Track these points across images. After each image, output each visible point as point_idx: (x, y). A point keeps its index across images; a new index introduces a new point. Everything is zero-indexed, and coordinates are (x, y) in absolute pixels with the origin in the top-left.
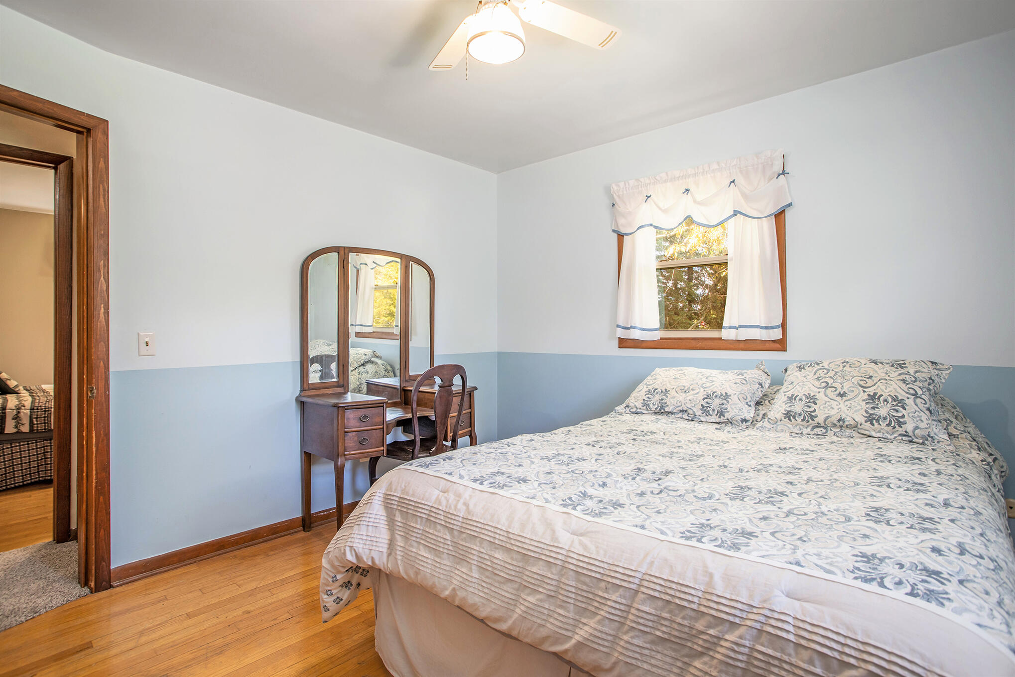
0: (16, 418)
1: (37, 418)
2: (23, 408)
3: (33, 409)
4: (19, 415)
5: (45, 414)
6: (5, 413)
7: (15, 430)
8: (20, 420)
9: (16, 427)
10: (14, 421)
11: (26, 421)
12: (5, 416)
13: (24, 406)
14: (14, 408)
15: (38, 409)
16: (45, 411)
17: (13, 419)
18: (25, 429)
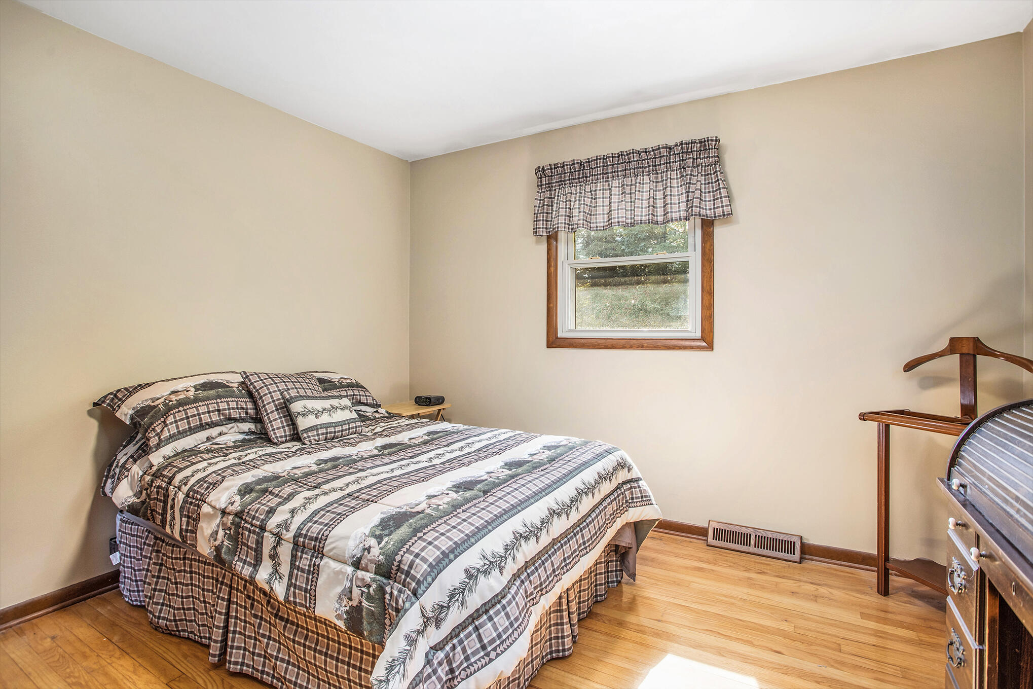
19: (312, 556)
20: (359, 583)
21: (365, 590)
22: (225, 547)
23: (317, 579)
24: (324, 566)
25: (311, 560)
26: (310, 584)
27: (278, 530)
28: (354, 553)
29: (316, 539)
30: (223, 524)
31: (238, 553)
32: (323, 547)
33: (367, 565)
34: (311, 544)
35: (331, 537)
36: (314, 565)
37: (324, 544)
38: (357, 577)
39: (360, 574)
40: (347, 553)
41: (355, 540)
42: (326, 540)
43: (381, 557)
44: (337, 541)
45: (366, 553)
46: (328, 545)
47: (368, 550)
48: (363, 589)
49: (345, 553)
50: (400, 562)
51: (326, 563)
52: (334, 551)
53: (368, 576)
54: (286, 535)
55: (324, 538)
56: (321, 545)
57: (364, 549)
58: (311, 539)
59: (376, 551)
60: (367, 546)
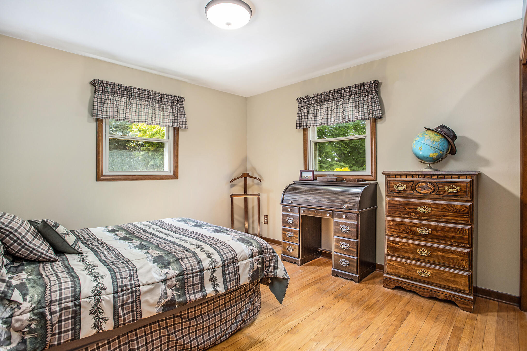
0: (95, 311)
1: (123, 305)
2: (103, 292)
3: (117, 292)
4: (99, 305)
5: (132, 296)
6: (79, 305)
7: (95, 331)
8: (101, 313)
9: (96, 326)
10: (92, 316)
11: (108, 313)
12: (80, 309)
13: (104, 289)
14: (91, 294)
15: (122, 291)
16: (132, 292)
17: (91, 314)
18: (108, 326)
19: (234, 265)
20: (256, 261)
21: (258, 262)
22: (176, 296)
23: (239, 271)
24: (240, 265)
25: (234, 267)
26: (236, 275)
27: (211, 266)
28: (249, 254)
29: (233, 258)
30: (168, 286)
31: (187, 293)
32: (237, 259)
33: (255, 254)
34: (231, 261)
35: (238, 254)
36: (236, 267)
37: (237, 257)
38: (254, 260)
39: (254, 258)
40: (247, 255)
41: (246, 250)
42: (237, 256)
43: (258, 249)
44: (241, 253)
45: (253, 251)
46: (238, 257)
47: (253, 249)
48: (257, 262)
49: (246, 255)
50: (264, 247)
51: (240, 263)
52: (242, 257)
53: (257, 257)
54: (217, 265)
55: (235, 256)
56: (236, 259)
57: (251, 250)
58: (231, 259)
59: (255, 249)
60: (251, 249)
